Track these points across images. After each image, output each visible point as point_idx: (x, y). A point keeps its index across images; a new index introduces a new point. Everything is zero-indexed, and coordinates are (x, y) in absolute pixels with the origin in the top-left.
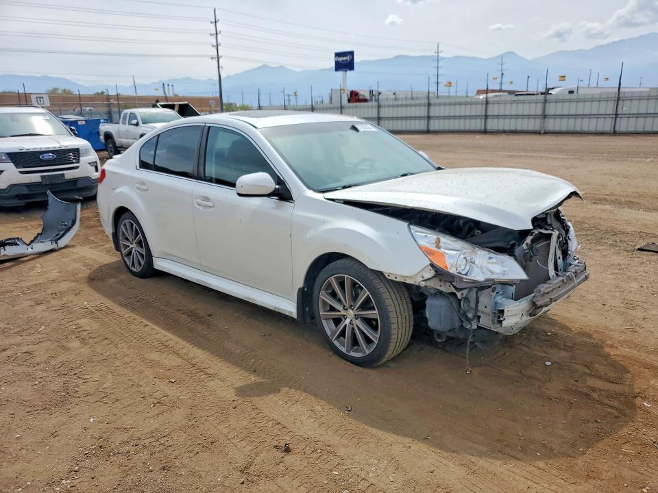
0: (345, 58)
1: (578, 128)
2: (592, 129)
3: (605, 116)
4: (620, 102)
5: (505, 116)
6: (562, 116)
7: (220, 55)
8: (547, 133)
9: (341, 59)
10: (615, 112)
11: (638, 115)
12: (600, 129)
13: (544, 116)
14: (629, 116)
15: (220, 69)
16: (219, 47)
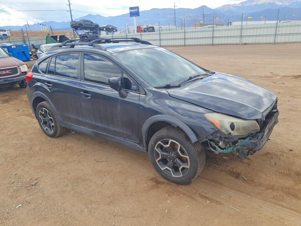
0: (135, 10)
1: (257, 42)
2: (264, 42)
3: (270, 35)
4: (278, 28)
5: (222, 37)
6: (249, 36)
7: (71, 10)
8: (242, 44)
9: (133, 11)
10: (275, 33)
11: (286, 34)
12: (268, 41)
13: (241, 36)
14: (282, 35)
15: (72, 17)
16: (71, 5)
